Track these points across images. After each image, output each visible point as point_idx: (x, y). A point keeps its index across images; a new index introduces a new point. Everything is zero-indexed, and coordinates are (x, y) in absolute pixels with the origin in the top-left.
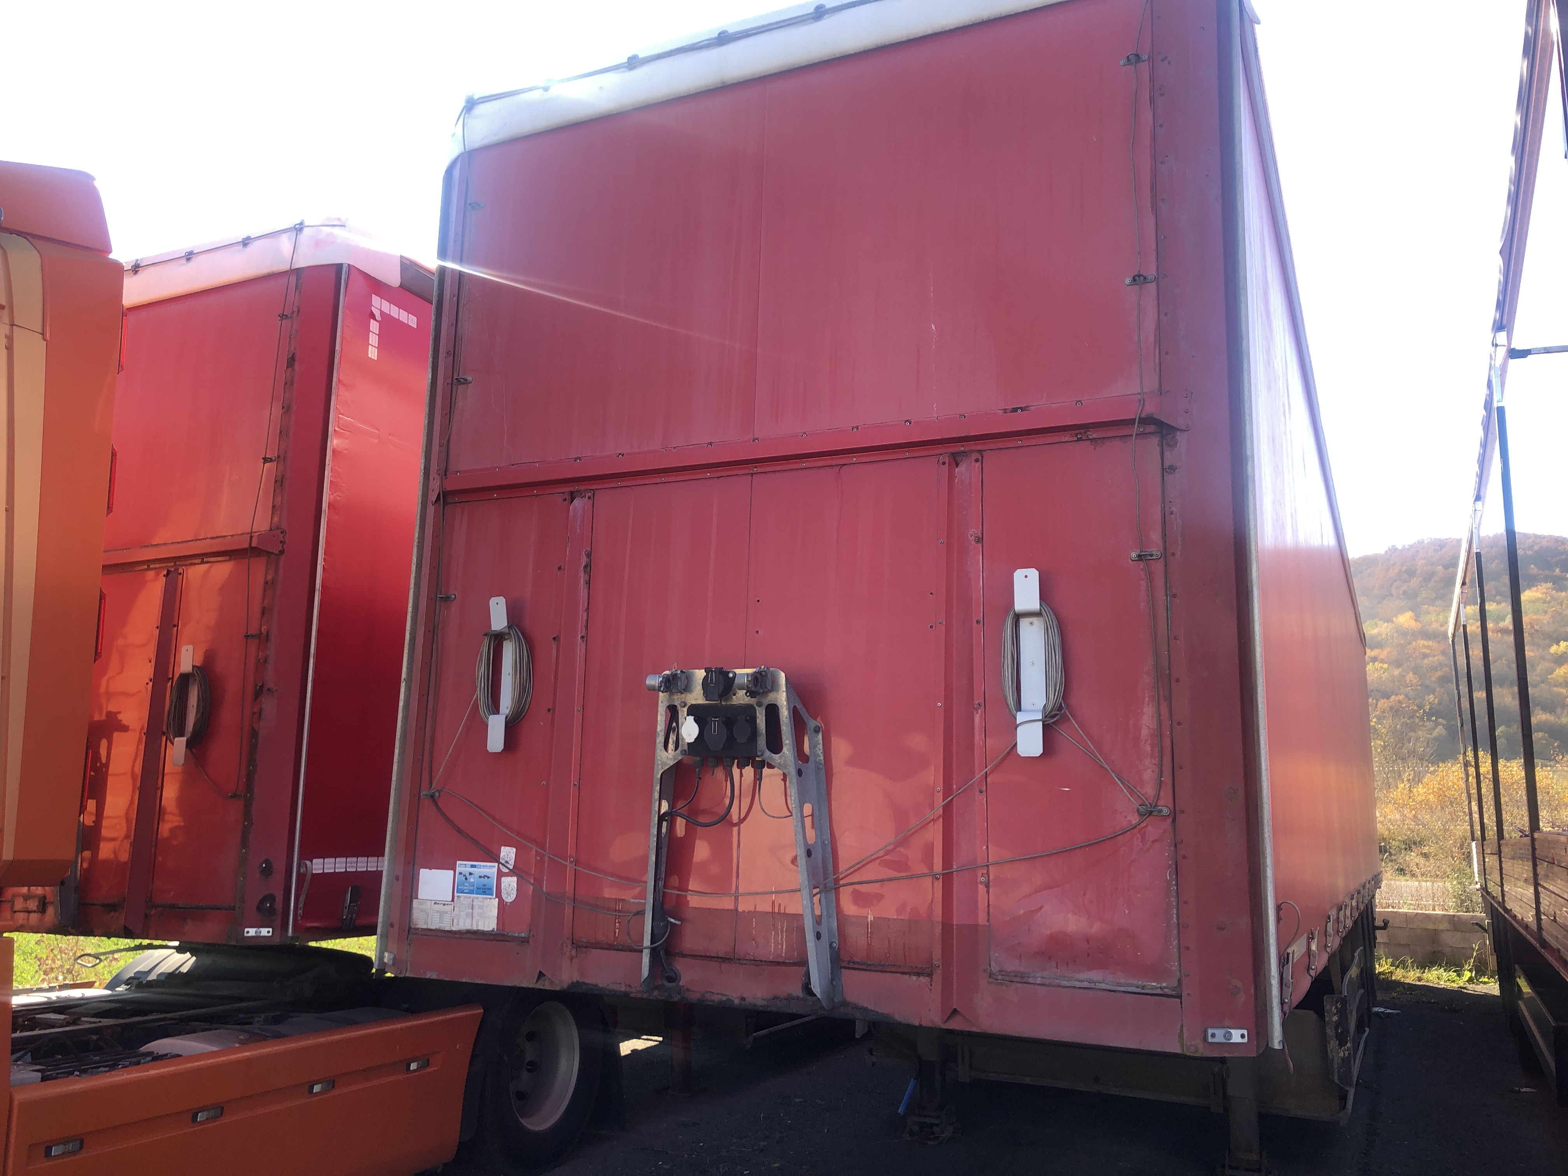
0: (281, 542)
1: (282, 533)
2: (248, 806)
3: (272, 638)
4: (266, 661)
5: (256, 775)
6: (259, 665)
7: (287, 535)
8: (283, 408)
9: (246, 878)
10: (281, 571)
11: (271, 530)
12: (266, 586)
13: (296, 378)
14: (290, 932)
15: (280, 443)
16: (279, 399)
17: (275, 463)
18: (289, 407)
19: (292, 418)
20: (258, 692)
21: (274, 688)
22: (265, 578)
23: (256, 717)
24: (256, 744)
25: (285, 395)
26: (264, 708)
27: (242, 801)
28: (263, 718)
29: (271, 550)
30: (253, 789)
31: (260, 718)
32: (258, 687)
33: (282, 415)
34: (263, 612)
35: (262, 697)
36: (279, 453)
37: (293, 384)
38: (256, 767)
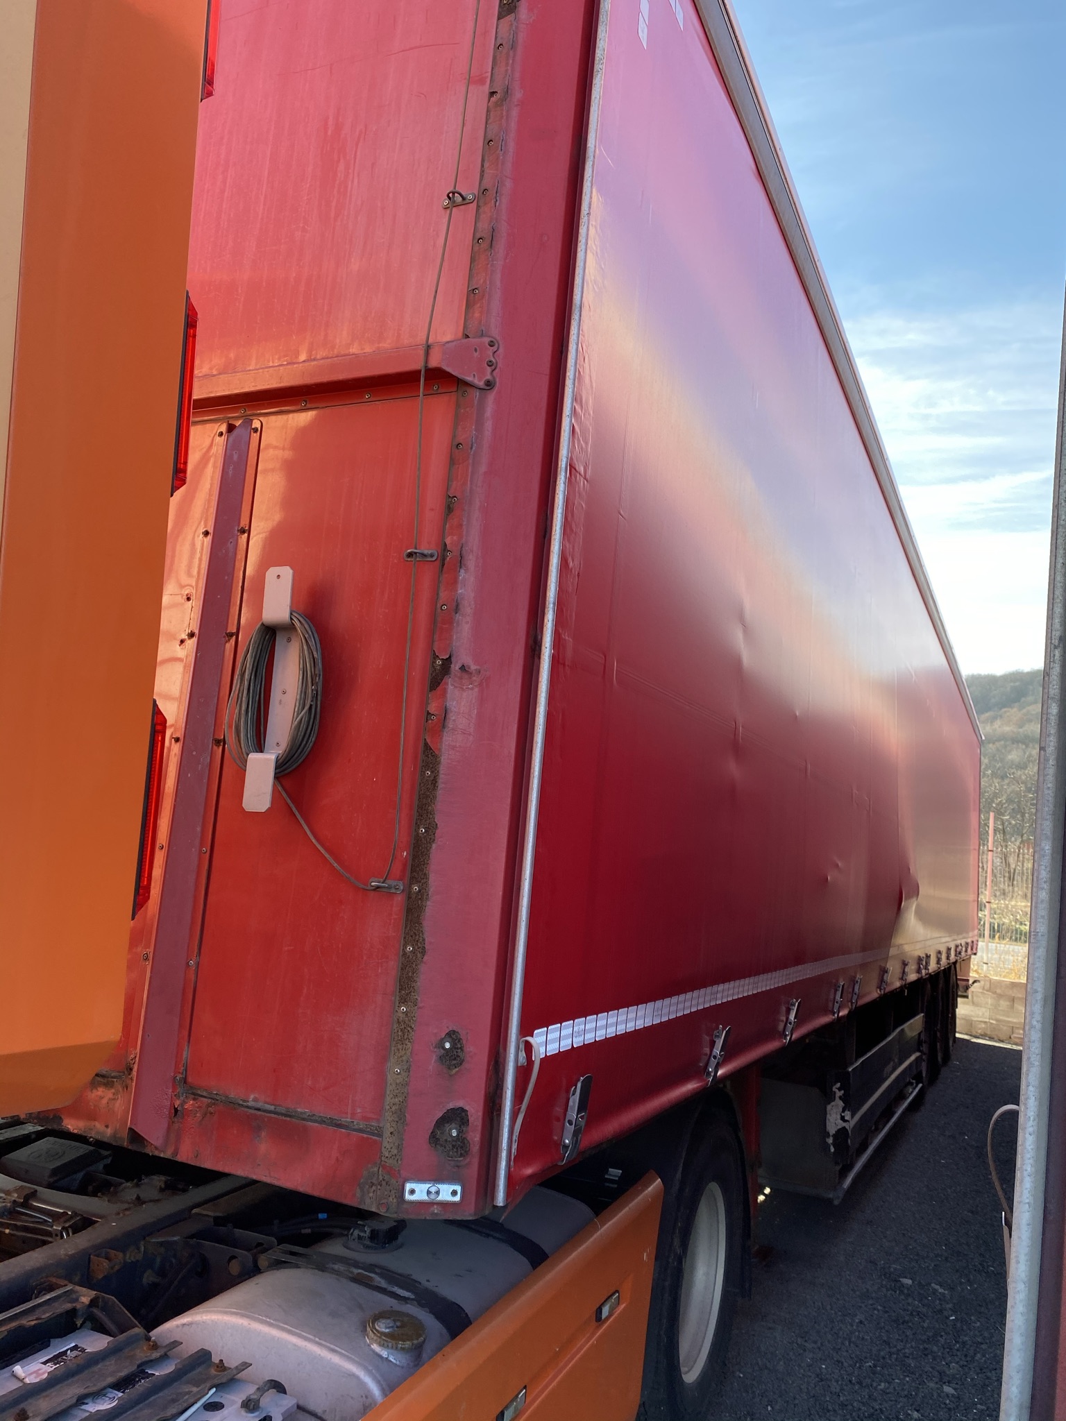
0: (490, 364)
1: (491, 344)
2: (413, 910)
3: (471, 561)
4: (457, 610)
5: (434, 846)
6: (441, 621)
7: (501, 350)
8: (492, 94)
9: (408, 1070)
10: (488, 425)
11: (467, 337)
12: (457, 453)
13: (521, 37)
14: (500, 1199)
15: (486, 165)
16: (481, 81)
17: (474, 205)
18: (507, 91)
19: (515, 113)
20: (439, 674)
21: (473, 668)
22: (454, 437)
23: (436, 723)
24: (434, 782)
25: (496, 70)
26: (452, 704)
27: (399, 899)
28: (450, 725)
29: (469, 379)
30: (426, 876)
31: (444, 727)
32: (439, 662)
33: (488, 111)
34: (450, 507)
35: (450, 685)
36: (487, 183)
37: (513, 47)
38: (432, 828)
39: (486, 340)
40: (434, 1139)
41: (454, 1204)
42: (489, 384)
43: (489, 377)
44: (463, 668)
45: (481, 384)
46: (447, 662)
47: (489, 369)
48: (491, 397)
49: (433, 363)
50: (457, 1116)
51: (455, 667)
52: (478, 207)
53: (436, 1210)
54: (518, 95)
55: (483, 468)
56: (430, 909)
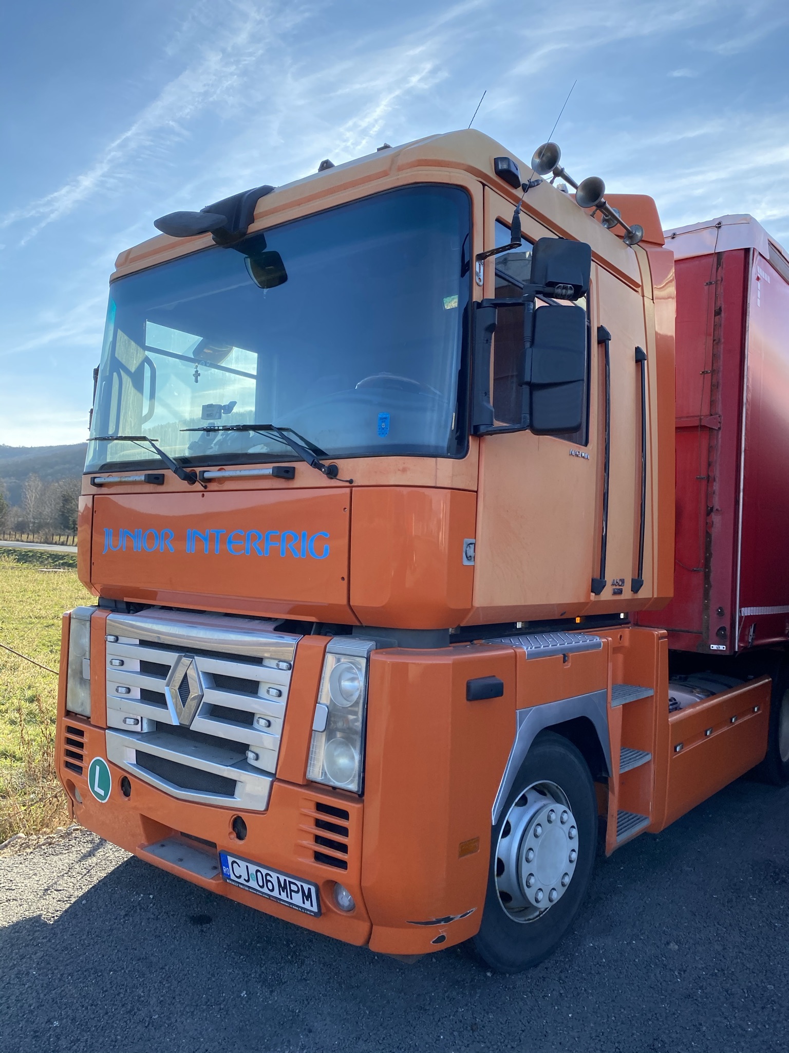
0: (719, 422)
2: (707, 576)
3: (717, 479)
4: (714, 493)
5: (712, 559)
6: (709, 496)
7: (722, 418)
8: (714, 340)
9: (709, 617)
10: (720, 440)
11: (711, 415)
12: (710, 449)
13: (723, 322)
14: (737, 650)
15: (714, 362)
16: (710, 335)
17: (710, 374)
18: (719, 340)
19: (722, 346)
20: (710, 511)
21: (719, 509)
22: (709, 444)
23: (709, 525)
24: (710, 541)
25: (715, 333)
26: (714, 520)
27: (702, 573)
28: (714, 526)
29: (713, 427)
30: (710, 567)
31: (712, 526)
32: (709, 508)
33: (713, 345)
34: (709, 464)
35: (713, 514)
36: (714, 368)
37: (720, 326)
38: (711, 554)
39: (718, 416)
40: (717, 634)
41: (724, 650)
42: (719, 428)
43: (719, 426)
44: (717, 510)
45: (717, 429)
46: (712, 509)
47: (719, 424)
48: (720, 432)
49: (702, 424)
50: (723, 629)
51: (715, 509)
52: (712, 375)
53: (719, 652)
54: (723, 340)
55: (719, 453)
56: (712, 575)
